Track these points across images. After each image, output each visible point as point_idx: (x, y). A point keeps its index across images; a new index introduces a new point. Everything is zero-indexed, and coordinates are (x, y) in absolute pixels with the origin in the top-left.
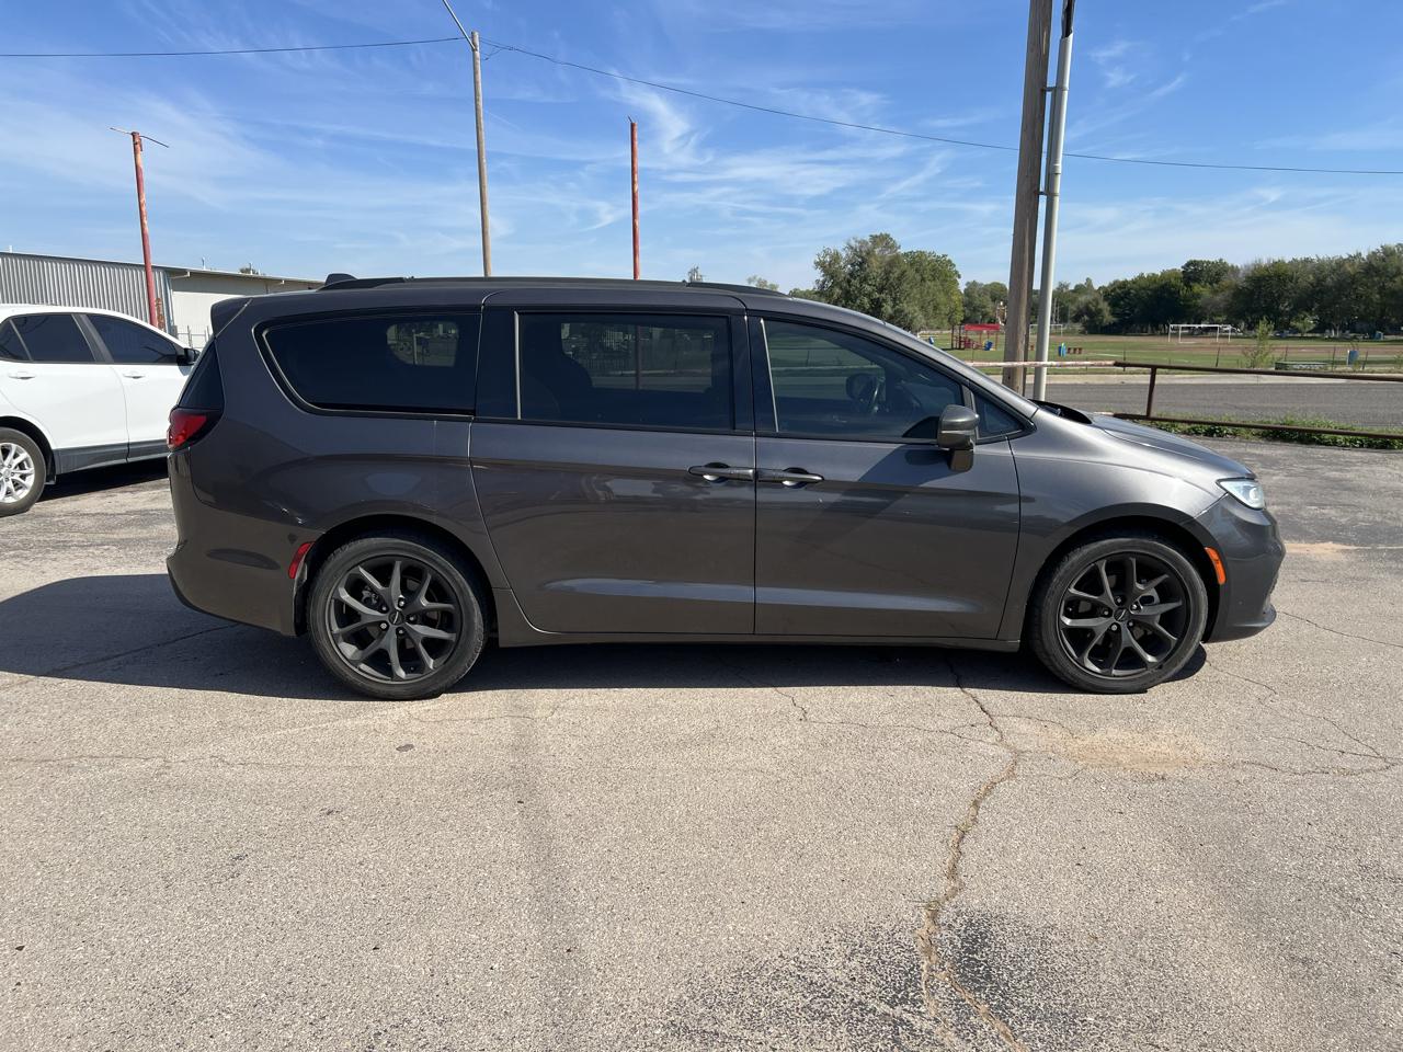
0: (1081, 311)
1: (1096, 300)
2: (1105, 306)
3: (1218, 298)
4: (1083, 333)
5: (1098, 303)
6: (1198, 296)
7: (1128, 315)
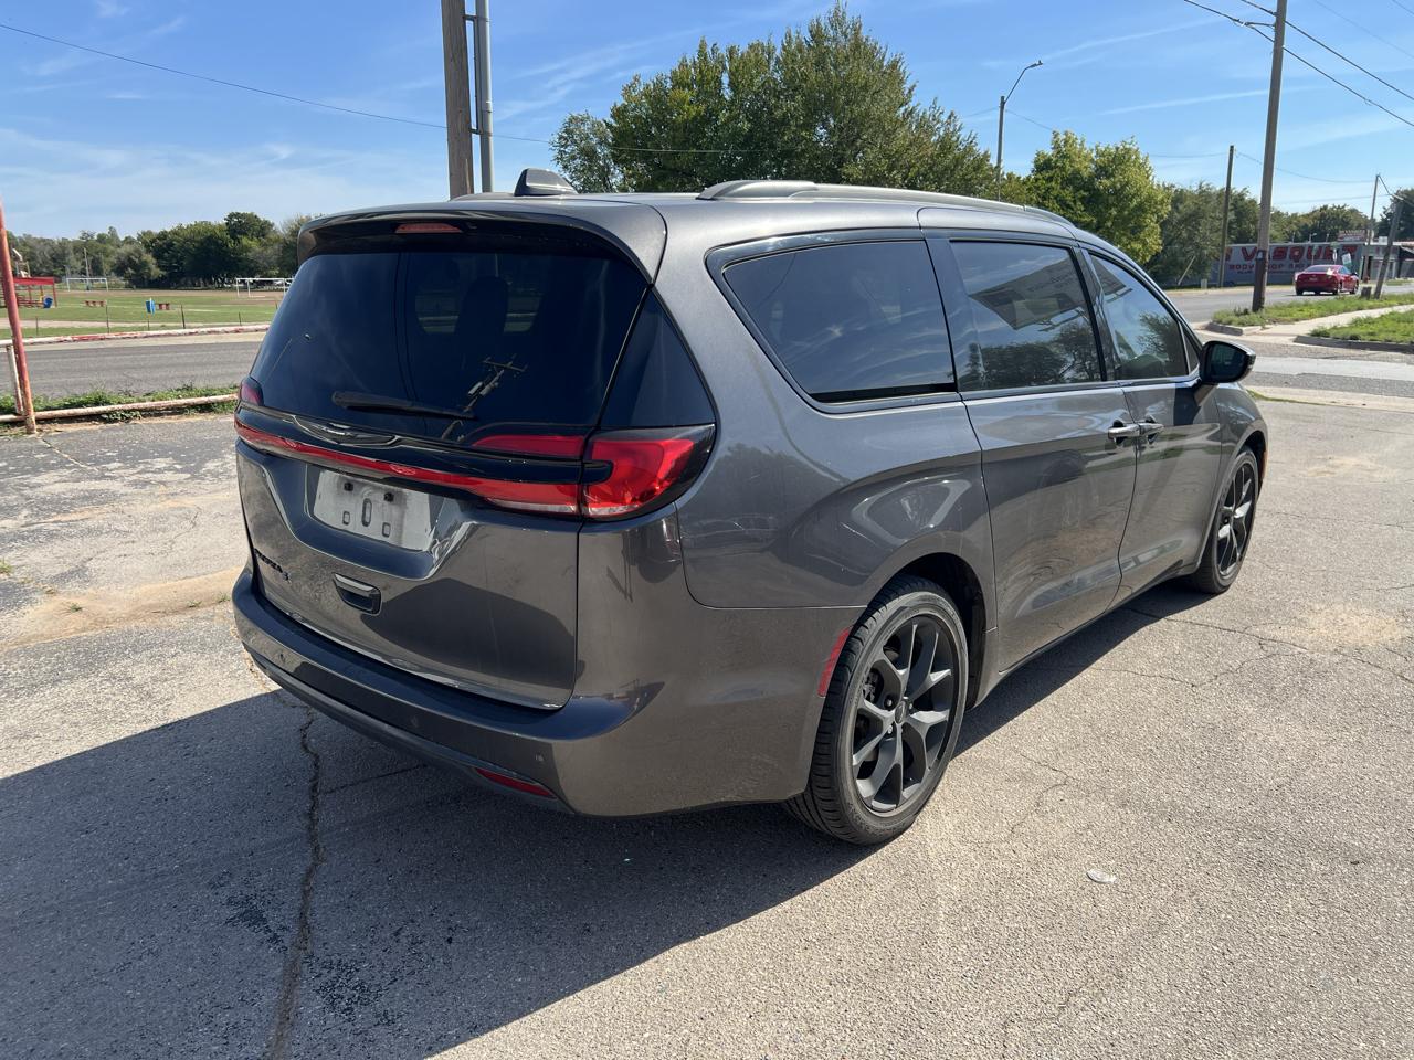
0: (123, 263)
1: (137, 251)
2: (149, 258)
3: (270, 251)
4: (128, 287)
5: (141, 255)
6: (248, 249)
7: (175, 267)
